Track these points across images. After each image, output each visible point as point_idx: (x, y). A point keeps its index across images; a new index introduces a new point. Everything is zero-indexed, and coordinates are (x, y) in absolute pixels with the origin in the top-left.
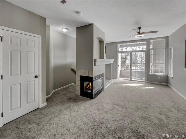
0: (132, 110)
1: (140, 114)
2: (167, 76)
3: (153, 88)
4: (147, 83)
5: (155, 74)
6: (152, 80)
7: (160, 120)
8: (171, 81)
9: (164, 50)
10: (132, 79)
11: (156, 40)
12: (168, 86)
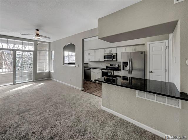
0: (42, 106)
1: (49, 104)
2: (50, 72)
3: (42, 84)
4: (35, 81)
5: (41, 72)
6: (38, 78)
7: (62, 99)
8: (52, 75)
9: (48, 52)
10: (17, 83)
11: (42, 43)
12: (50, 79)
